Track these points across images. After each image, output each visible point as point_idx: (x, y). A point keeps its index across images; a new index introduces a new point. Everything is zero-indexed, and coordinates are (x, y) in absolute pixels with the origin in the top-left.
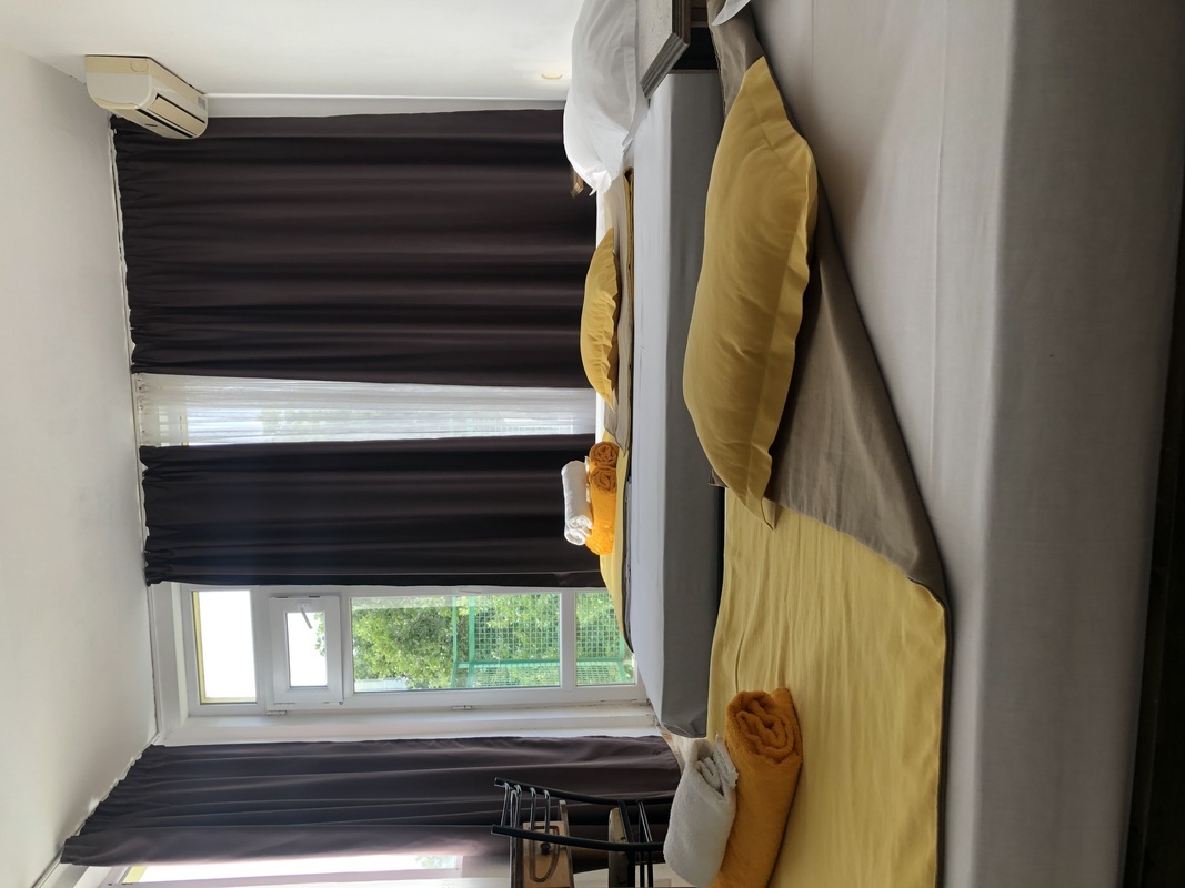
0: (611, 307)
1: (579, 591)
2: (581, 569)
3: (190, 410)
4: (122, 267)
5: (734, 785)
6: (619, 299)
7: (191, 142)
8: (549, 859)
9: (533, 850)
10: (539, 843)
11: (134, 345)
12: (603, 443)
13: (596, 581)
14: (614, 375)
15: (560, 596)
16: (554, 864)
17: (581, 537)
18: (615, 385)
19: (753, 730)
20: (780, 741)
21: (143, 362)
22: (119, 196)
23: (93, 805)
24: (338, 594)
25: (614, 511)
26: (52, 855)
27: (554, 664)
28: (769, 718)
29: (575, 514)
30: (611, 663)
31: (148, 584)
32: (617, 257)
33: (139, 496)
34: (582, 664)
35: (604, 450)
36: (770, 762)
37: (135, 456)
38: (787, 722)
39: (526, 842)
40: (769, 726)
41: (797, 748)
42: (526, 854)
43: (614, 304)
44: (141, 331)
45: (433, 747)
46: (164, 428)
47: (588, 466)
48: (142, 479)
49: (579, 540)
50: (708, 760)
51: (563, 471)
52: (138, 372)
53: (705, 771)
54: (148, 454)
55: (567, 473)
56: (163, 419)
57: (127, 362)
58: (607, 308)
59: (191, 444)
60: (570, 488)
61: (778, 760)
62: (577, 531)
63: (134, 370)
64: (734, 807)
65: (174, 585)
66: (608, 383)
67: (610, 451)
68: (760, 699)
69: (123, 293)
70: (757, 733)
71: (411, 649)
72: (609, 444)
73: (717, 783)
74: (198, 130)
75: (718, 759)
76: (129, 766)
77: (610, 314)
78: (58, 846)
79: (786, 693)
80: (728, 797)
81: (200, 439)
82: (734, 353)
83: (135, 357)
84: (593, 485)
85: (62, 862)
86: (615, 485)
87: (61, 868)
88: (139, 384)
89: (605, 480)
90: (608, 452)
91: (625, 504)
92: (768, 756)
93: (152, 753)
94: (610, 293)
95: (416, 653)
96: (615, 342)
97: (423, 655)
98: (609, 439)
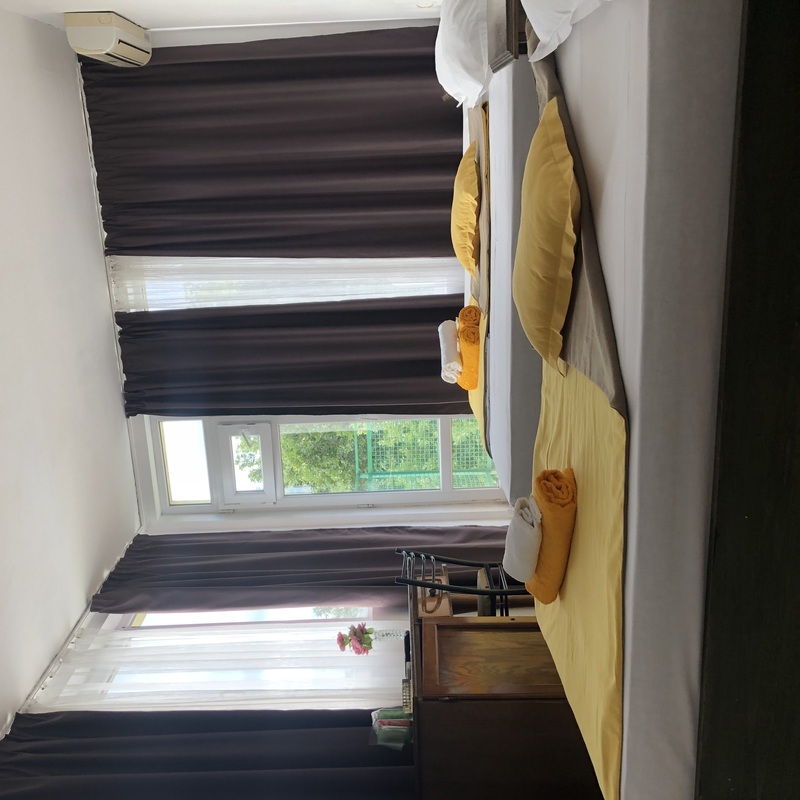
0: (473, 205)
1: (454, 418)
2: (453, 401)
3: (147, 282)
4: (94, 173)
5: (540, 521)
6: (479, 199)
7: (140, 69)
8: (436, 599)
9: (424, 593)
10: (428, 589)
11: (106, 234)
12: (469, 307)
13: (466, 409)
14: (477, 256)
15: (439, 421)
16: (439, 602)
17: (454, 377)
18: (478, 262)
19: (549, 490)
20: (564, 497)
21: (113, 247)
22: (88, 116)
23: (106, 574)
24: (269, 422)
25: (478, 358)
26: (84, 606)
27: (435, 474)
28: (559, 484)
29: (449, 361)
30: (481, 473)
31: (128, 417)
32: (478, 165)
33: (117, 350)
34: (458, 474)
35: (470, 312)
36: (558, 506)
37: (112, 320)
38: (570, 486)
39: (419, 588)
40: (559, 488)
41: (574, 500)
42: (419, 596)
43: (476, 203)
44: (111, 222)
45: (346, 534)
46: (131, 297)
47: (458, 324)
48: (119, 337)
49: (453, 380)
50: (526, 509)
51: (440, 328)
52: (110, 255)
53: (525, 515)
54: (121, 318)
55: (442, 330)
56: (130, 291)
57: (102, 247)
58: (471, 206)
59: (150, 310)
60: (445, 341)
61: (563, 506)
62: (450, 373)
63: (107, 253)
64: (540, 533)
65: (146, 417)
66: (472, 262)
67: (475, 312)
68: (555, 475)
69: (96, 193)
70: (552, 492)
71: (315, 463)
72: (474, 307)
73: (530, 521)
74: (144, 59)
75: (531, 508)
76: (125, 549)
77: (473, 210)
78: (87, 600)
79: (571, 471)
80: (536, 529)
81: (157, 306)
82: (538, 278)
83: (107, 243)
84: (462, 339)
85: (92, 611)
86: (478, 338)
87: (91, 615)
88: (112, 264)
89: (471, 335)
90: (473, 313)
91: (485, 354)
92: (558, 504)
93: (139, 540)
94: (473, 195)
95: (319, 466)
96: (477, 230)
97: (324, 468)
98: (474, 303)
